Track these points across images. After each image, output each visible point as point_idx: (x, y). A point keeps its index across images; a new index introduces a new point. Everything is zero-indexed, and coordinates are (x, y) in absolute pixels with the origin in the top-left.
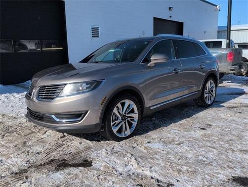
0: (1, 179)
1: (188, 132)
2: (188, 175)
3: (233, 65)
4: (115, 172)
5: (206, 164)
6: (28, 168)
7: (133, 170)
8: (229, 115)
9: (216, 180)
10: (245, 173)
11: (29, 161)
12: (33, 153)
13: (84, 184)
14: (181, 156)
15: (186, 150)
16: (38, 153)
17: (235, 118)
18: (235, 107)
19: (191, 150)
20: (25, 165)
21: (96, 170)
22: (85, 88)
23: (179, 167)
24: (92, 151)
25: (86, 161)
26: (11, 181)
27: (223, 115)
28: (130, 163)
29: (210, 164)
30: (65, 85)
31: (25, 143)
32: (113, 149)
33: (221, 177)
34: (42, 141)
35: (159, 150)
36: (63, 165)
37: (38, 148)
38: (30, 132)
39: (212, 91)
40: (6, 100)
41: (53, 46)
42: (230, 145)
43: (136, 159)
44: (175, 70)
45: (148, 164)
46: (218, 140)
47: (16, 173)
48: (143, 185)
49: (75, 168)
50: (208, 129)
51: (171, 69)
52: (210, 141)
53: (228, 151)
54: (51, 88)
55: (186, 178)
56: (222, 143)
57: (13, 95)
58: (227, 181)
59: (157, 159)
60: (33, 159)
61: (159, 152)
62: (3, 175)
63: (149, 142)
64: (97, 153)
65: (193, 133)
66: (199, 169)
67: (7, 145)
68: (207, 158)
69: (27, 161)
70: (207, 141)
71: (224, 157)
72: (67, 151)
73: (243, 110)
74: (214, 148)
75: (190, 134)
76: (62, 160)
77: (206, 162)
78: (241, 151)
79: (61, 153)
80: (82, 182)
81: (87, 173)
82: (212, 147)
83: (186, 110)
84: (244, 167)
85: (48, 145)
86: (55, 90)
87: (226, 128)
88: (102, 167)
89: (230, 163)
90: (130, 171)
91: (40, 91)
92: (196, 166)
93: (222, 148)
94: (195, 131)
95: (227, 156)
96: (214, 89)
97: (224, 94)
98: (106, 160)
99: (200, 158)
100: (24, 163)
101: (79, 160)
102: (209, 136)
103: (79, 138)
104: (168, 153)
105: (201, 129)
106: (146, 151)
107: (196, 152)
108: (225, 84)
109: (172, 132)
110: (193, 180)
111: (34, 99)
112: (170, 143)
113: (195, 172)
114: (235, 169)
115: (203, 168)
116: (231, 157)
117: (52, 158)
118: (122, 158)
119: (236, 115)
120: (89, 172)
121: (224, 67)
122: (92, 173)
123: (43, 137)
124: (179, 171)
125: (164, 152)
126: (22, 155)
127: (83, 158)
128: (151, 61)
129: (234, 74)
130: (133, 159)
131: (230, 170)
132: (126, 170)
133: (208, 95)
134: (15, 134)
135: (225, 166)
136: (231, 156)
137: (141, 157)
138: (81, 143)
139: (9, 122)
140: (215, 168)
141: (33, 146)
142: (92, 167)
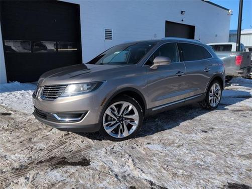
0: (2, 174)
1: (189, 134)
2: (183, 179)
3: (242, 69)
4: (111, 173)
5: (203, 169)
6: (29, 164)
7: (129, 172)
8: (233, 119)
9: (211, 185)
10: (241, 180)
11: (31, 157)
12: (36, 149)
13: (78, 183)
14: (179, 159)
15: (185, 153)
16: (41, 150)
17: (238, 122)
18: (240, 111)
19: (190, 153)
20: (27, 161)
21: (93, 169)
22: (86, 88)
23: (175, 171)
24: (92, 150)
25: (84, 160)
26: (10, 177)
27: (227, 118)
28: (127, 163)
29: (207, 168)
30: (67, 85)
31: (30, 139)
32: (113, 148)
33: (217, 182)
34: (46, 138)
35: (158, 152)
36: (62, 162)
37: (42, 145)
38: (37, 129)
39: (217, 94)
40: (21, 97)
41: (69, 47)
42: (230, 150)
43: (133, 160)
44: (179, 72)
45: (145, 166)
46: (219, 144)
47: (17, 169)
48: (137, 187)
49: (72, 167)
50: (210, 132)
51: (174, 72)
52: (210, 145)
53: (227, 156)
54: (54, 88)
55: (181, 182)
56: (222, 147)
57: (28, 93)
58: (222, 187)
59: (154, 161)
60: (35, 156)
61: (157, 154)
62: (4, 171)
63: (148, 144)
64: (96, 152)
65: (194, 135)
66: (195, 173)
67: (14, 141)
68: (205, 162)
69: (29, 158)
70: (207, 144)
71: (222, 161)
72: (69, 149)
73: (248, 113)
74: (213, 152)
75: (191, 136)
76: (63, 158)
77: (203, 167)
78: (240, 156)
79: (62, 150)
80: (78, 181)
81: (83, 172)
82: (211, 151)
83: (190, 112)
84: (241, 173)
85: (51, 142)
86: (58, 90)
87: (228, 132)
88: (99, 167)
89: (228, 169)
90: (125, 172)
91: (44, 91)
92: (192, 170)
93: (221, 153)
94: (196, 134)
95: (225, 161)
96: (220, 92)
97: (230, 97)
98: (103, 160)
99: (198, 161)
100: (26, 159)
101: (78, 159)
102: (210, 139)
103: (82, 136)
104: (166, 155)
105: (203, 131)
106: (144, 152)
107: (194, 155)
108: (232, 86)
109: (174, 133)
110: (187, 185)
111: (39, 98)
112: (170, 144)
113: (191, 176)
114: (232, 175)
115: (199, 173)
116: (229, 163)
117: (53, 155)
118: (119, 158)
119: (241, 119)
120: (85, 171)
121: (231, 70)
122: (88, 173)
123: (48, 134)
124: (175, 175)
125: (163, 154)
126: (25, 151)
127: (82, 157)
128: (153, 64)
129: (243, 77)
130: (130, 160)
131: (226, 176)
132: (122, 171)
133: (212, 98)
134: (23, 130)
135: (223, 171)
136: (229, 161)
137: (139, 158)
138: (83, 142)
139: (19, 118)
140: (212, 173)
141: (37, 142)
142: (89, 166)
